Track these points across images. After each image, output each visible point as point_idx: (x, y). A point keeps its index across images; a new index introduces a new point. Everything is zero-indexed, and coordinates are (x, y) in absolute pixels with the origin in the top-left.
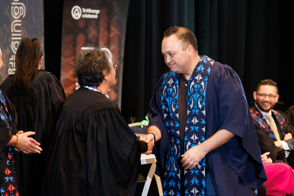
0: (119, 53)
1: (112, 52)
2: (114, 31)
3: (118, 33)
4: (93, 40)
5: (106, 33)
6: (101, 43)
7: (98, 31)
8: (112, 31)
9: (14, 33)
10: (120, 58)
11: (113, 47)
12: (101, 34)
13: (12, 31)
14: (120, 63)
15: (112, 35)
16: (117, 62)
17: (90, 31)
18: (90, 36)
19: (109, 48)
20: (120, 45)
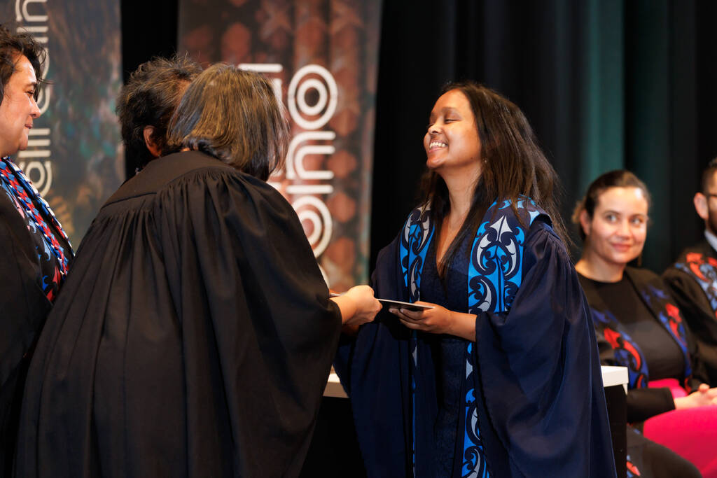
0: (362, 81)
1: (337, 77)
2: (344, 17)
3: (357, 21)
4: (278, 43)
5: (317, 20)
6: (302, 50)
7: (292, 14)
8: (337, 16)
9: (25, 23)
10: (362, 97)
11: (339, 63)
12: (301, 26)
13: (19, 18)
14: (364, 110)
15: (337, 26)
16: (355, 108)
17: (267, 17)
18: (268, 30)
19: (327, 66)
20: (362, 58)
